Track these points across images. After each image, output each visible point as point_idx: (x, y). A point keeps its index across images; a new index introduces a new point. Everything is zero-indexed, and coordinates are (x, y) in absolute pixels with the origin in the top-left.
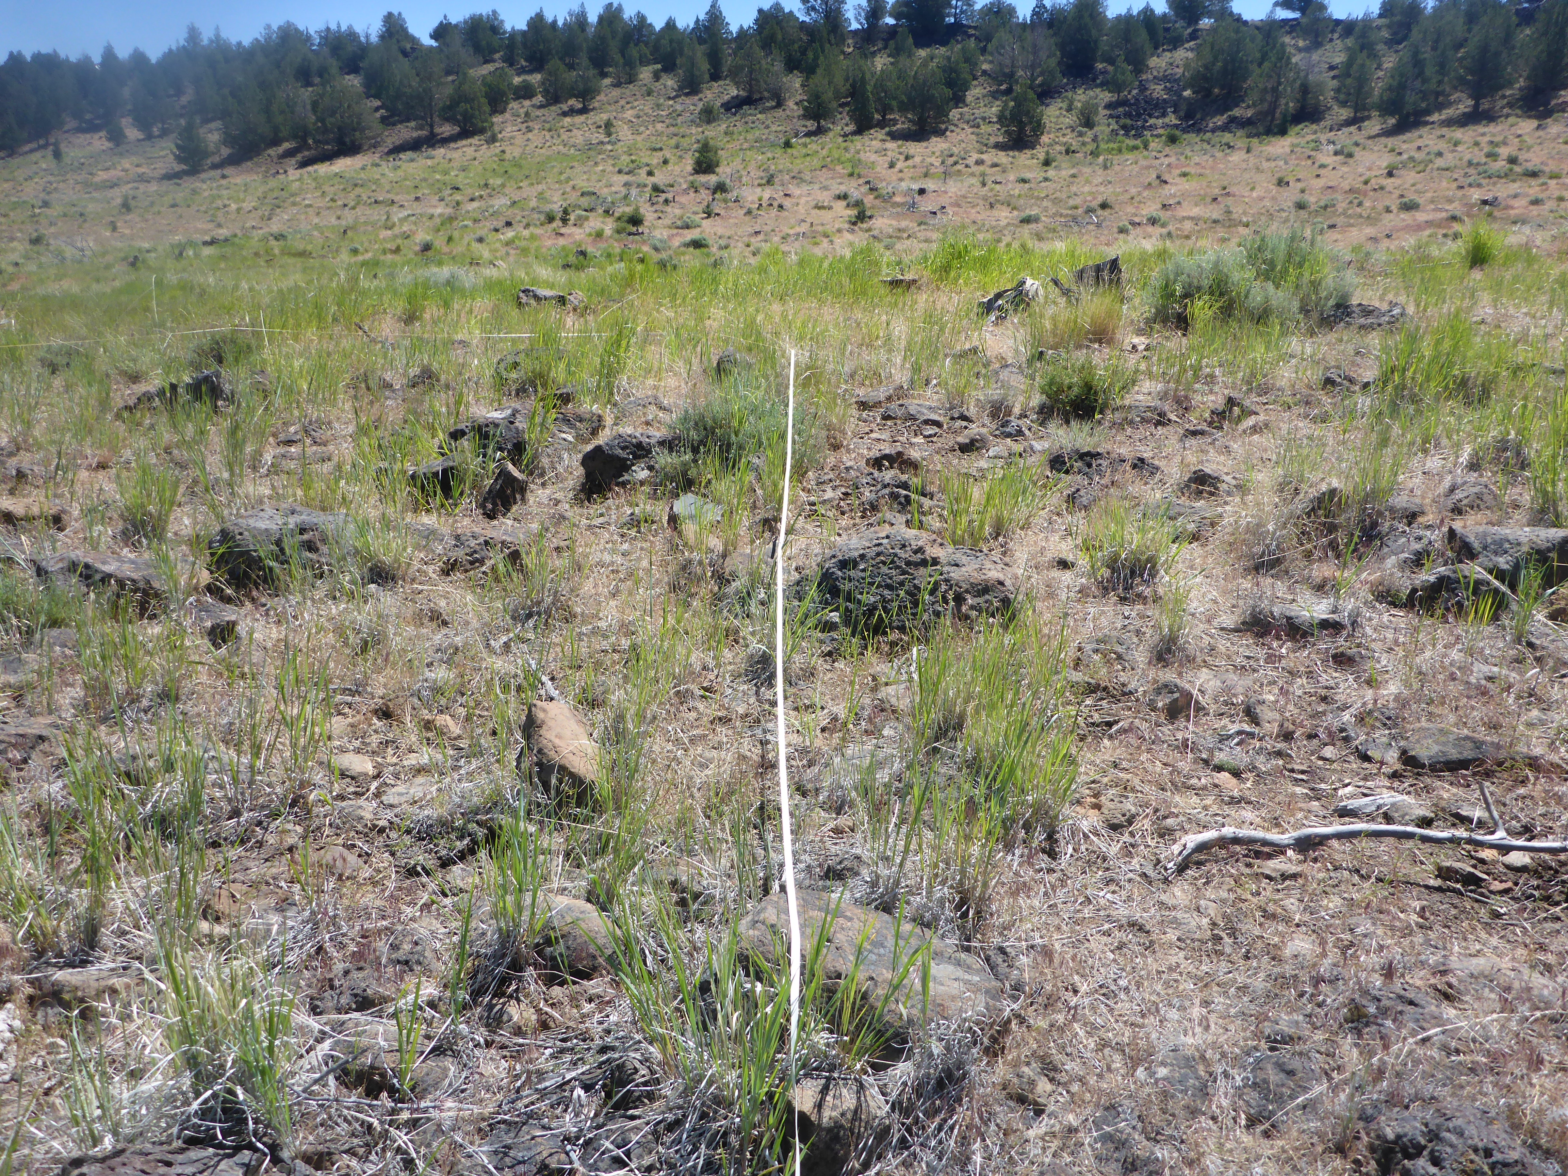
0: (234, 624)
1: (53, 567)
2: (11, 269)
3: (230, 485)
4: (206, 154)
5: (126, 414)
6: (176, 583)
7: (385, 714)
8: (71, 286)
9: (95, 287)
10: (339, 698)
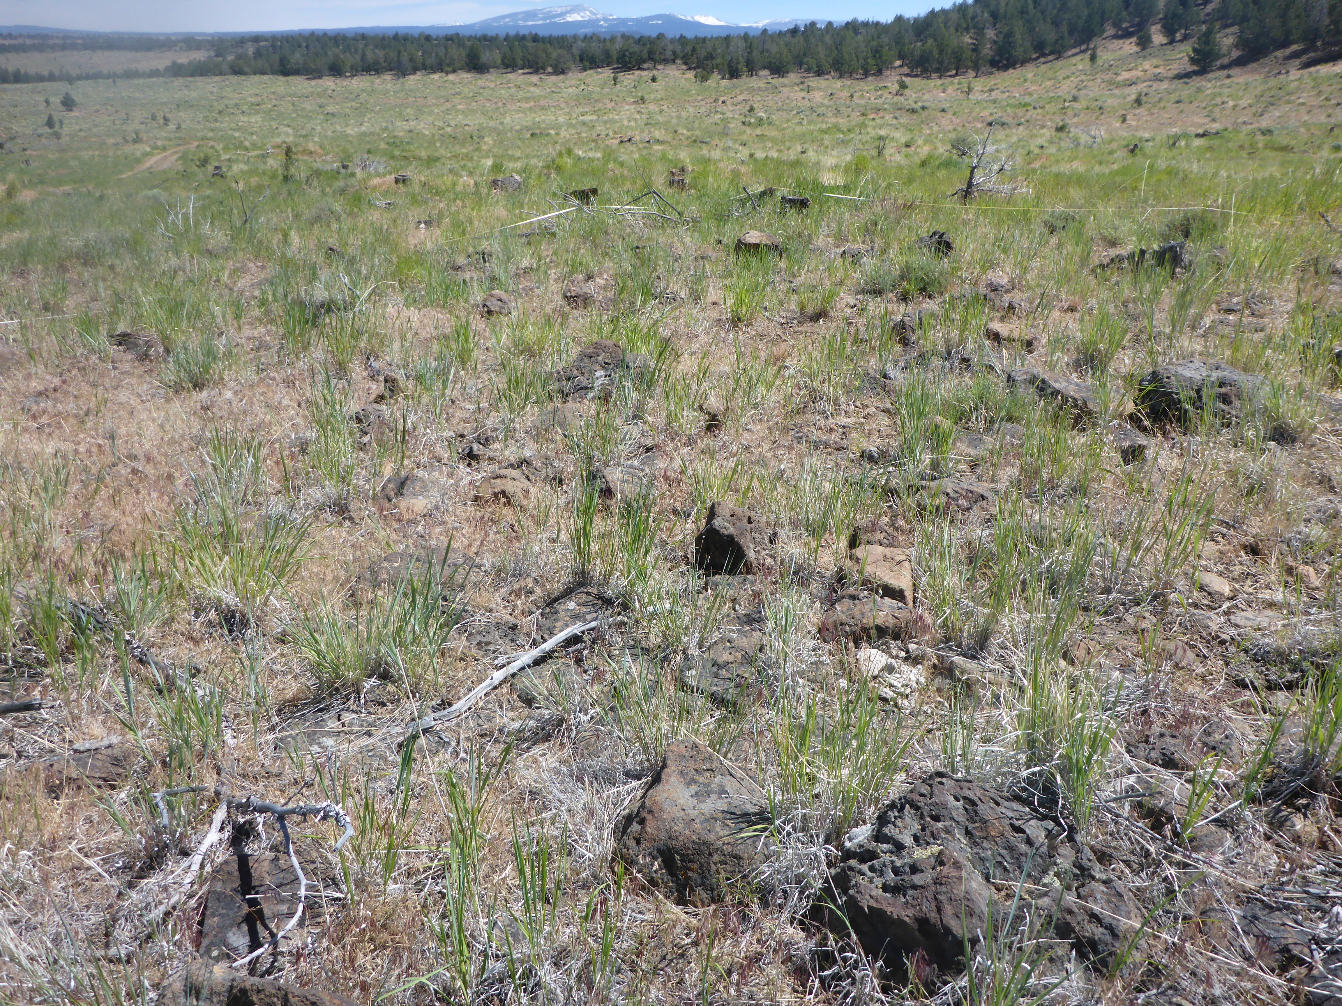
0: (1144, 447)
1: (1019, 377)
2: (1037, 151)
3: (1170, 338)
4: (1218, 56)
5: (1098, 271)
6: (1107, 409)
7: (1253, 550)
8: (1078, 166)
9: (1097, 168)
10: (1215, 527)
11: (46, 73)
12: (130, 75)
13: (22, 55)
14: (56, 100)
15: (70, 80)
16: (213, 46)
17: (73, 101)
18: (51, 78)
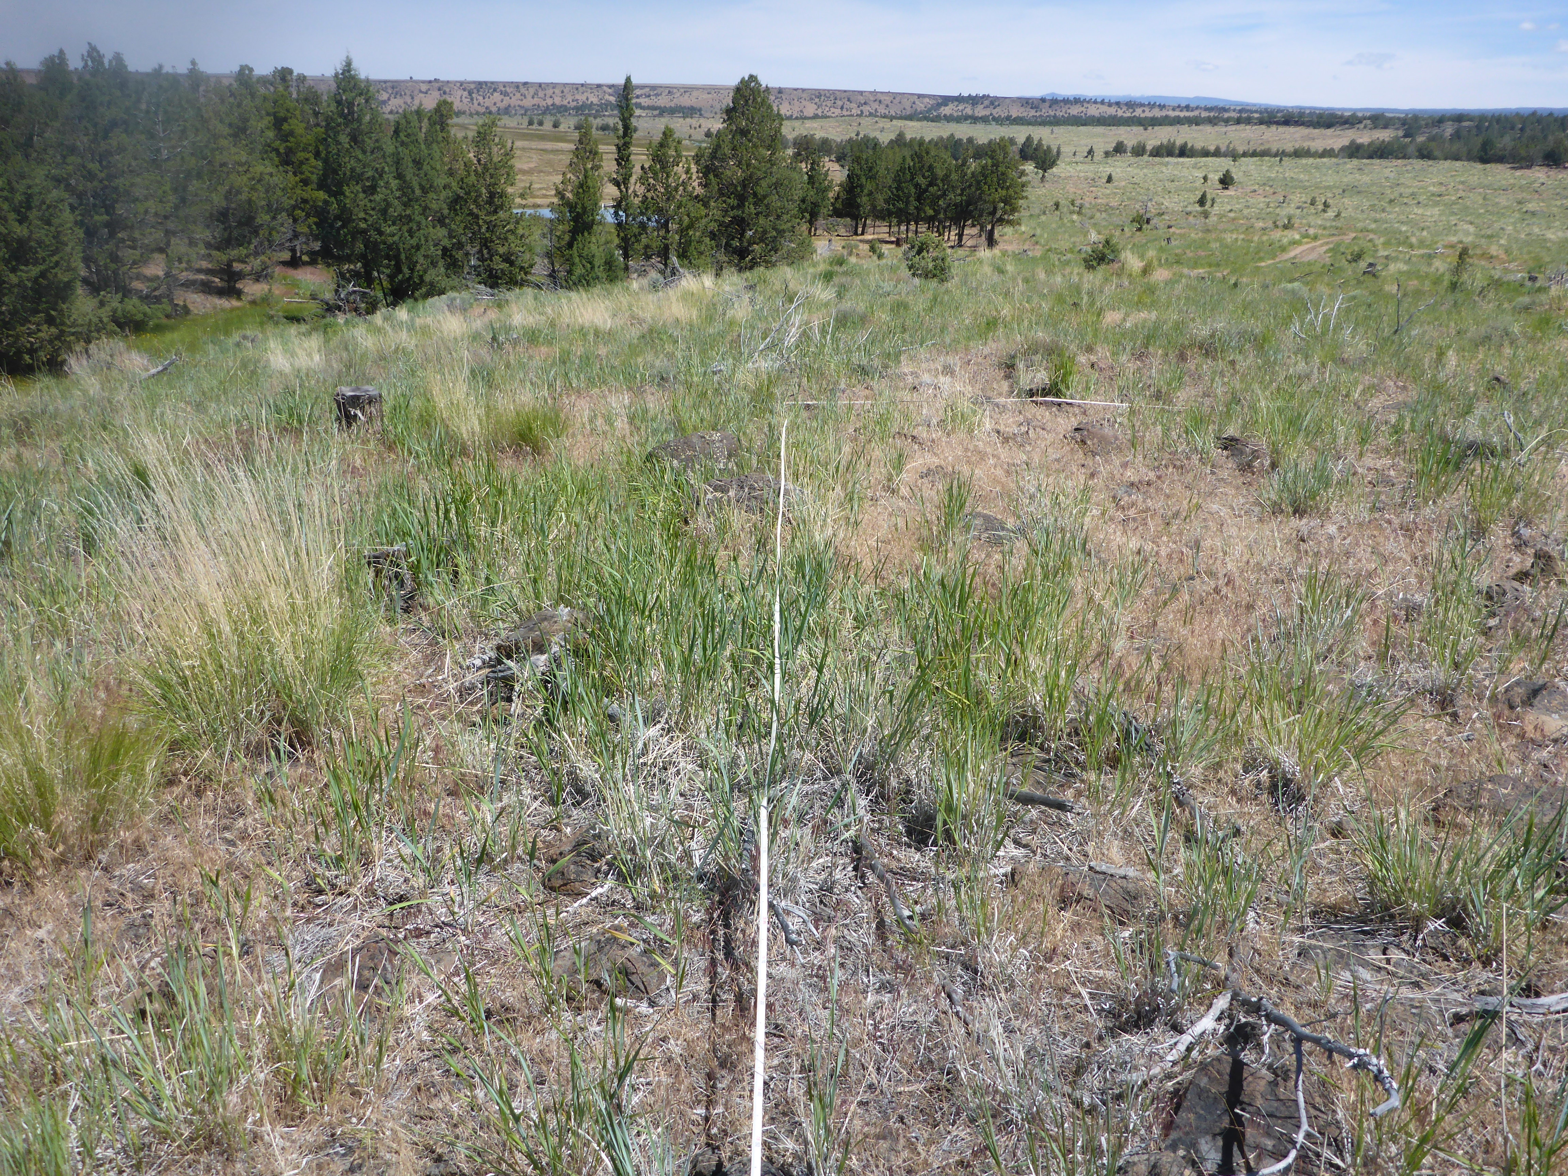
11: (1212, 148)
12: (1298, 154)
13: (1194, 127)
14: (1215, 177)
15: (1234, 156)
16: (1404, 124)
17: (1232, 179)
18: (1217, 153)
